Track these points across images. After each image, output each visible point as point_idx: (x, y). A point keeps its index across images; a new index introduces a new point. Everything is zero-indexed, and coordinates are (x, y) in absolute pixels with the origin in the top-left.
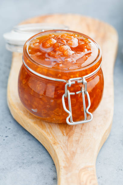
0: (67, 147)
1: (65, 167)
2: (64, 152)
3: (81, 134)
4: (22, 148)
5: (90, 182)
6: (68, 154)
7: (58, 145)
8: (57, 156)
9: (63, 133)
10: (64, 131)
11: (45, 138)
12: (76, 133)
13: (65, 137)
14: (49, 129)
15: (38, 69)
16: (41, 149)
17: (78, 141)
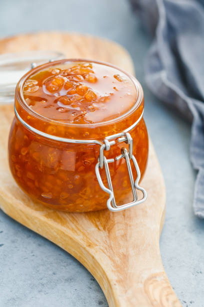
0: (112, 249)
1: (119, 281)
2: (109, 257)
3: (127, 224)
4: (32, 260)
5: (167, 300)
6: (117, 259)
7: (97, 247)
8: (99, 265)
9: (97, 226)
10: (98, 223)
11: (71, 239)
12: (118, 223)
13: (101, 232)
14: (73, 223)
15: (50, 128)
16: (63, 257)
17: (124, 236)
